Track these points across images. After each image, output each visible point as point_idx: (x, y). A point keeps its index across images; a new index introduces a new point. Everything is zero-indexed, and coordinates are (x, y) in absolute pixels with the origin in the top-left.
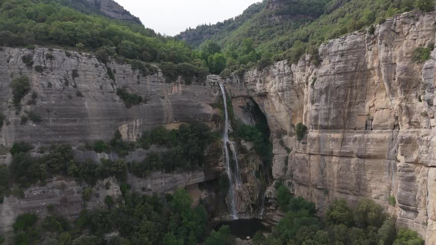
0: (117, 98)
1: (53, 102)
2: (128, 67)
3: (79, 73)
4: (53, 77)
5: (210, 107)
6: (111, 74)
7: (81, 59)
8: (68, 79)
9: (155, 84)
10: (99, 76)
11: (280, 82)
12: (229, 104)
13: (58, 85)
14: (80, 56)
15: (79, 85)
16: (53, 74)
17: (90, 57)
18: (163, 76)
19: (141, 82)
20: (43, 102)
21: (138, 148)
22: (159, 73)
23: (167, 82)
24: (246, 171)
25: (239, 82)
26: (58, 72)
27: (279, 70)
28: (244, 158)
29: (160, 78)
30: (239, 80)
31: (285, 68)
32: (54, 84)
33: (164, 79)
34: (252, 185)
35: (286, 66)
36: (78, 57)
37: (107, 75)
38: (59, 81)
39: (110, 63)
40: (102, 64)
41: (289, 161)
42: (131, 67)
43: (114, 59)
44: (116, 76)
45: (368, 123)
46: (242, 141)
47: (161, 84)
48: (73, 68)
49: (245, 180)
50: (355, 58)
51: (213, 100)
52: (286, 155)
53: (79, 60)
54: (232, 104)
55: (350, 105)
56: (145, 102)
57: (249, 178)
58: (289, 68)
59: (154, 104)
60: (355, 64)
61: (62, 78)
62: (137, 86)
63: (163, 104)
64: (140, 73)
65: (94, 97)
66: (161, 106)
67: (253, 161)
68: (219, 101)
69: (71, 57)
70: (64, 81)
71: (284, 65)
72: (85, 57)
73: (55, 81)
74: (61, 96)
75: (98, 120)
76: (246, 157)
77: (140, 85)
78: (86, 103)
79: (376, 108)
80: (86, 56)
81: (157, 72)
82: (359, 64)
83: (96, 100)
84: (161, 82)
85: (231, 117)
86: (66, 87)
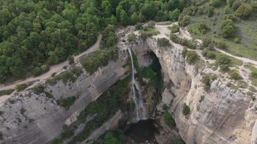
0: (59, 107)
1: (16, 136)
2: (60, 83)
3: (26, 108)
4: (8, 124)
5: (122, 68)
6: (49, 95)
7: (24, 100)
8: (19, 117)
9: (83, 81)
10: (41, 103)
11: (175, 63)
12: (135, 59)
13: (14, 126)
14: (21, 98)
15: (29, 116)
16: (8, 122)
17: (30, 95)
18: (87, 73)
19: (72, 86)
20: (9, 138)
21: (79, 125)
22: (84, 72)
23: (90, 75)
24: (146, 96)
25: (142, 43)
26: (11, 118)
27: (175, 56)
28: (144, 90)
29: (85, 75)
30: (142, 42)
31: (180, 57)
32: (11, 127)
33: (88, 75)
34: (149, 104)
35: (181, 56)
36: (20, 100)
37: (47, 98)
38: (14, 123)
39: (46, 88)
40: (41, 94)
41: (174, 102)
42: (62, 82)
43: (48, 84)
44: (53, 94)
45: (232, 137)
46: (143, 79)
47: (87, 79)
48: (20, 108)
49: (145, 101)
50: (237, 109)
51: (124, 63)
52: (172, 98)
53: (22, 102)
54: (137, 58)
55: (223, 124)
56: (78, 97)
57: (147, 100)
58: (183, 58)
59: (84, 95)
60: (236, 112)
61: (15, 119)
62: (70, 91)
63: (90, 91)
64: (70, 81)
65: (42, 116)
66: (90, 94)
67: (150, 90)
68: (128, 61)
69: (15, 103)
70: (17, 121)
71: (180, 54)
72: (26, 98)
73: (11, 125)
74: (20, 130)
75: (50, 130)
76: (146, 89)
77: (72, 89)
78: (38, 125)
79: (241, 135)
80: (26, 96)
81: (82, 72)
82: (239, 112)
83: (44, 117)
84: (86, 77)
85: (136, 66)
86: (20, 123)
